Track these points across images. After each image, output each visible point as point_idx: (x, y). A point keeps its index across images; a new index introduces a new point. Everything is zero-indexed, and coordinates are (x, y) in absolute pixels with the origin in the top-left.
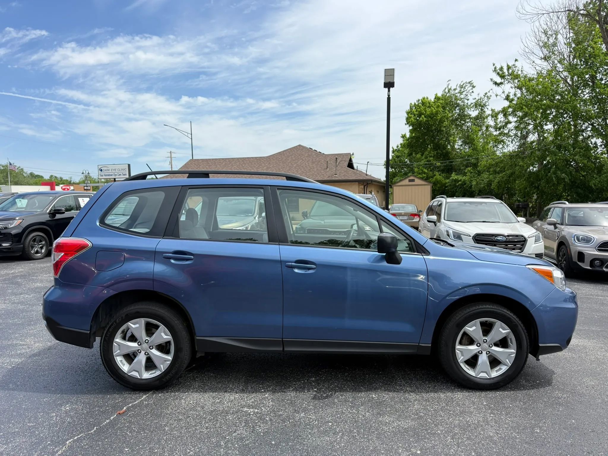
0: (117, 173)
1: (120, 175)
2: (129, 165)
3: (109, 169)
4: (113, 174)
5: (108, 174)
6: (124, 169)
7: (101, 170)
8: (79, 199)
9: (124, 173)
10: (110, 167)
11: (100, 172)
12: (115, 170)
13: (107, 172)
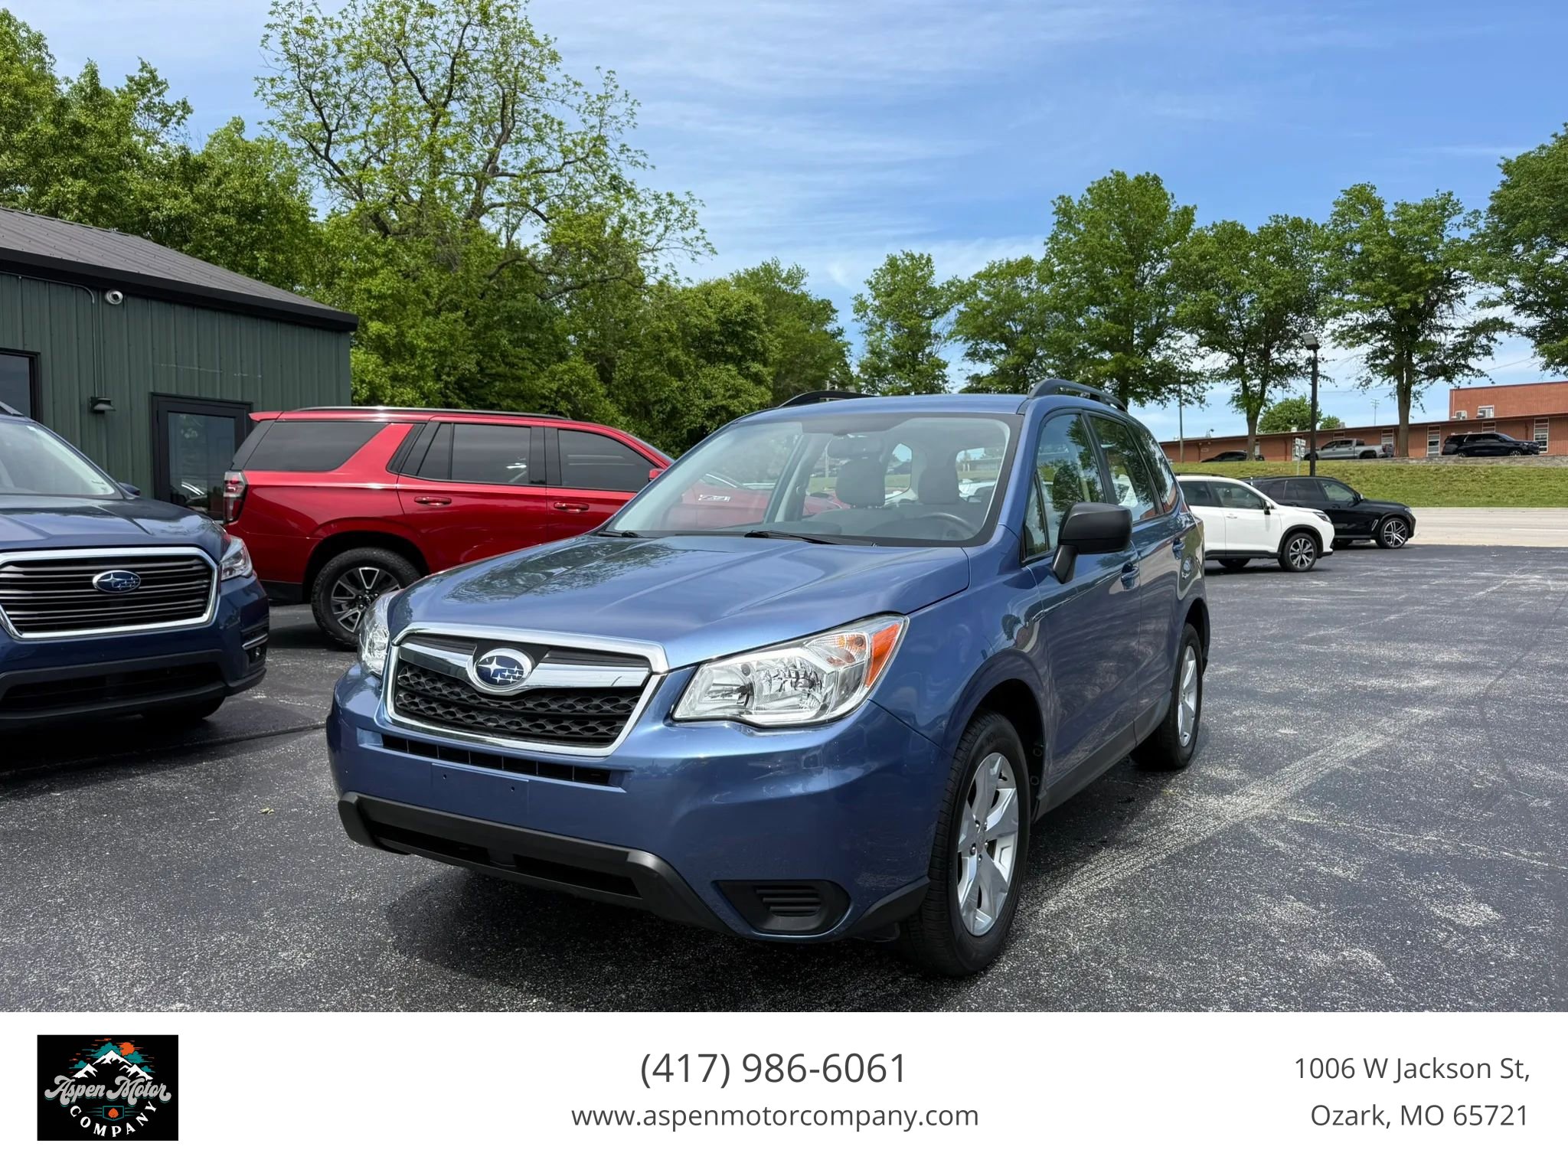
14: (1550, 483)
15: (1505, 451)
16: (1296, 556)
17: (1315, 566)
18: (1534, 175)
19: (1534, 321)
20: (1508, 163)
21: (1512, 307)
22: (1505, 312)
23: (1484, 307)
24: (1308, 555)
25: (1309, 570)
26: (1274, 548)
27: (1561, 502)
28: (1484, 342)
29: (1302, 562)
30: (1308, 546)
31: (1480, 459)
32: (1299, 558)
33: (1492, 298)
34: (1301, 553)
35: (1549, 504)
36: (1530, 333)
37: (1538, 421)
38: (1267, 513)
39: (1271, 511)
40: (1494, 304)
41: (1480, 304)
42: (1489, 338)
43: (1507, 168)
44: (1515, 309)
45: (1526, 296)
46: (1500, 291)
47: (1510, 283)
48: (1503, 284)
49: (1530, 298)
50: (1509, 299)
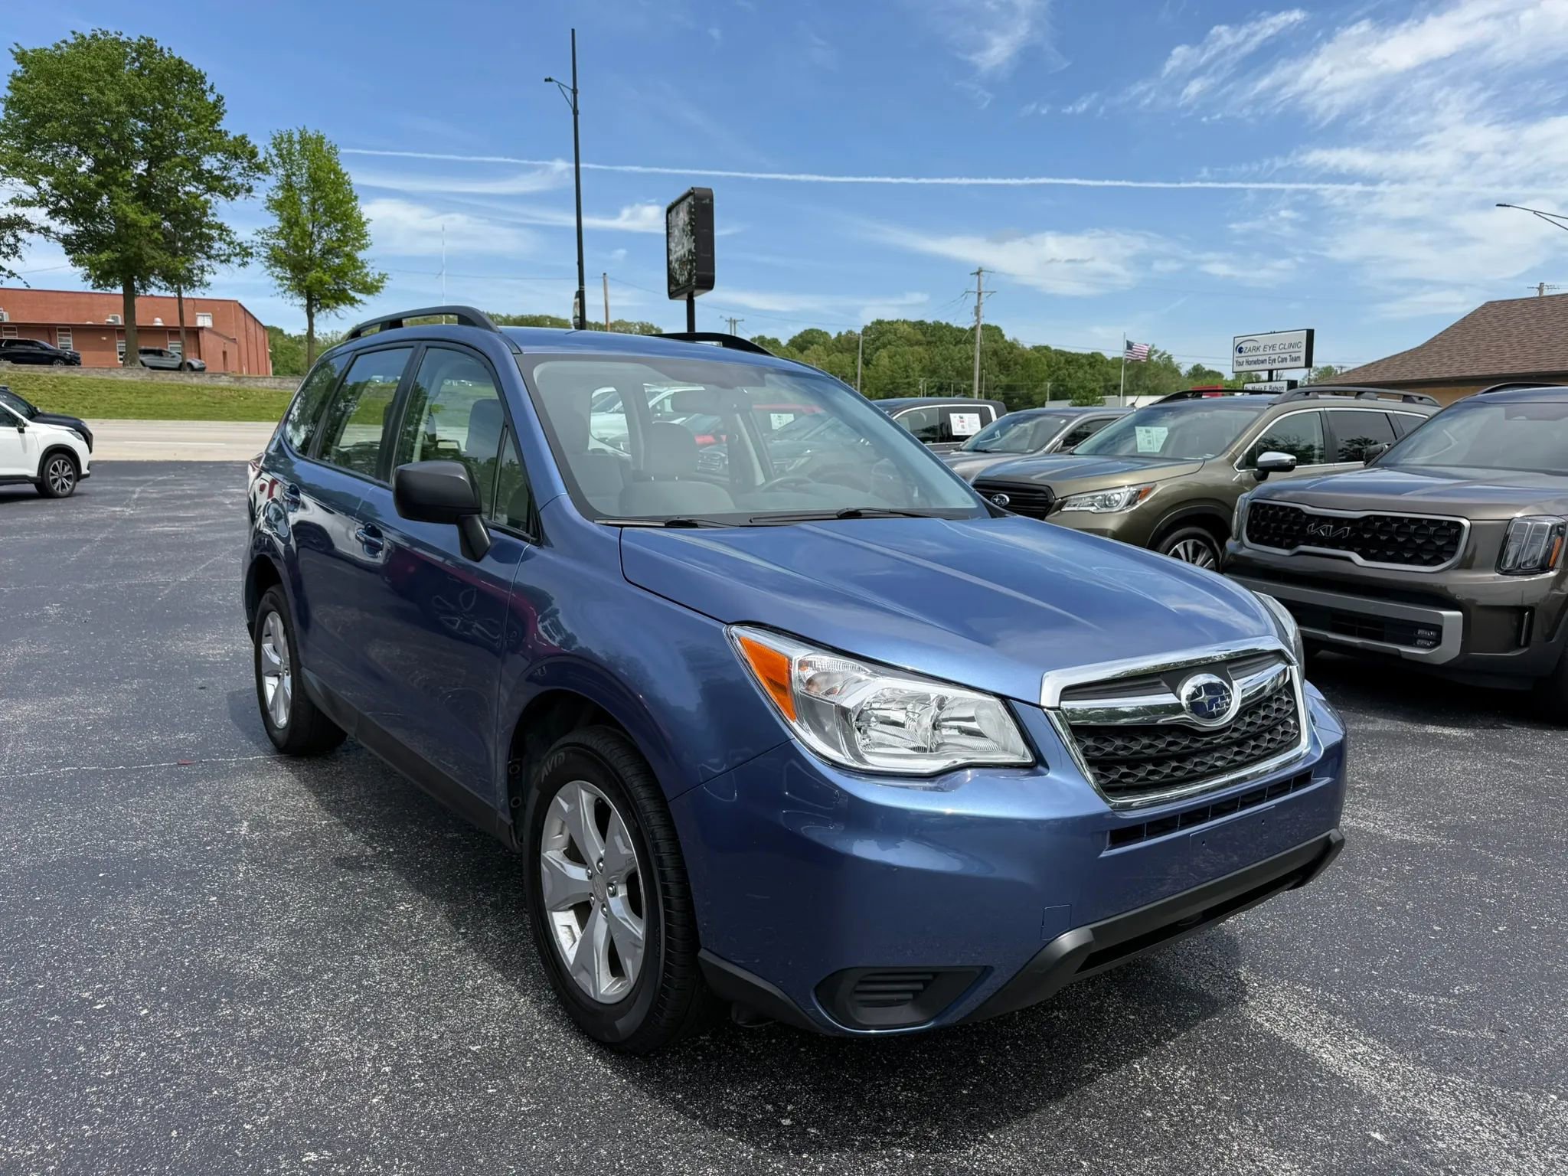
0: (1276, 357)
1: (1284, 360)
2: (1310, 334)
3: (1257, 345)
4: (1267, 358)
5: (1255, 359)
6: (1296, 345)
7: (1240, 350)
8: (952, 416)
9: (1294, 355)
10: (1263, 341)
11: (1237, 354)
12: (1273, 346)
13: (1254, 353)
14: (120, 395)
15: (48, 359)
16: (55, 481)
17: (77, 489)
18: (50, 77)
19: (68, 229)
20: (24, 53)
21: (45, 210)
22: (38, 215)
23: (17, 205)
24: (68, 477)
25: (70, 495)
26: (33, 472)
27: (134, 414)
28: (12, 240)
29: (63, 486)
30: (66, 469)
31: (36, 368)
32: (59, 482)
33: (25, 197)
34: (60, 478)
35: (124, 416)
36: (66, 241)
37: (60, 330)
38: (21, 431)
39: (26, 429)
40: (26, 204)
41: (13, 201)
42: (15, 236)
43: (21, 58)
44: (49, 213)
45: (58, 201)
46: (32, 190)
47: (40, 184)
48: (35, 184)
49: (63, 203)
50: (43, 203)
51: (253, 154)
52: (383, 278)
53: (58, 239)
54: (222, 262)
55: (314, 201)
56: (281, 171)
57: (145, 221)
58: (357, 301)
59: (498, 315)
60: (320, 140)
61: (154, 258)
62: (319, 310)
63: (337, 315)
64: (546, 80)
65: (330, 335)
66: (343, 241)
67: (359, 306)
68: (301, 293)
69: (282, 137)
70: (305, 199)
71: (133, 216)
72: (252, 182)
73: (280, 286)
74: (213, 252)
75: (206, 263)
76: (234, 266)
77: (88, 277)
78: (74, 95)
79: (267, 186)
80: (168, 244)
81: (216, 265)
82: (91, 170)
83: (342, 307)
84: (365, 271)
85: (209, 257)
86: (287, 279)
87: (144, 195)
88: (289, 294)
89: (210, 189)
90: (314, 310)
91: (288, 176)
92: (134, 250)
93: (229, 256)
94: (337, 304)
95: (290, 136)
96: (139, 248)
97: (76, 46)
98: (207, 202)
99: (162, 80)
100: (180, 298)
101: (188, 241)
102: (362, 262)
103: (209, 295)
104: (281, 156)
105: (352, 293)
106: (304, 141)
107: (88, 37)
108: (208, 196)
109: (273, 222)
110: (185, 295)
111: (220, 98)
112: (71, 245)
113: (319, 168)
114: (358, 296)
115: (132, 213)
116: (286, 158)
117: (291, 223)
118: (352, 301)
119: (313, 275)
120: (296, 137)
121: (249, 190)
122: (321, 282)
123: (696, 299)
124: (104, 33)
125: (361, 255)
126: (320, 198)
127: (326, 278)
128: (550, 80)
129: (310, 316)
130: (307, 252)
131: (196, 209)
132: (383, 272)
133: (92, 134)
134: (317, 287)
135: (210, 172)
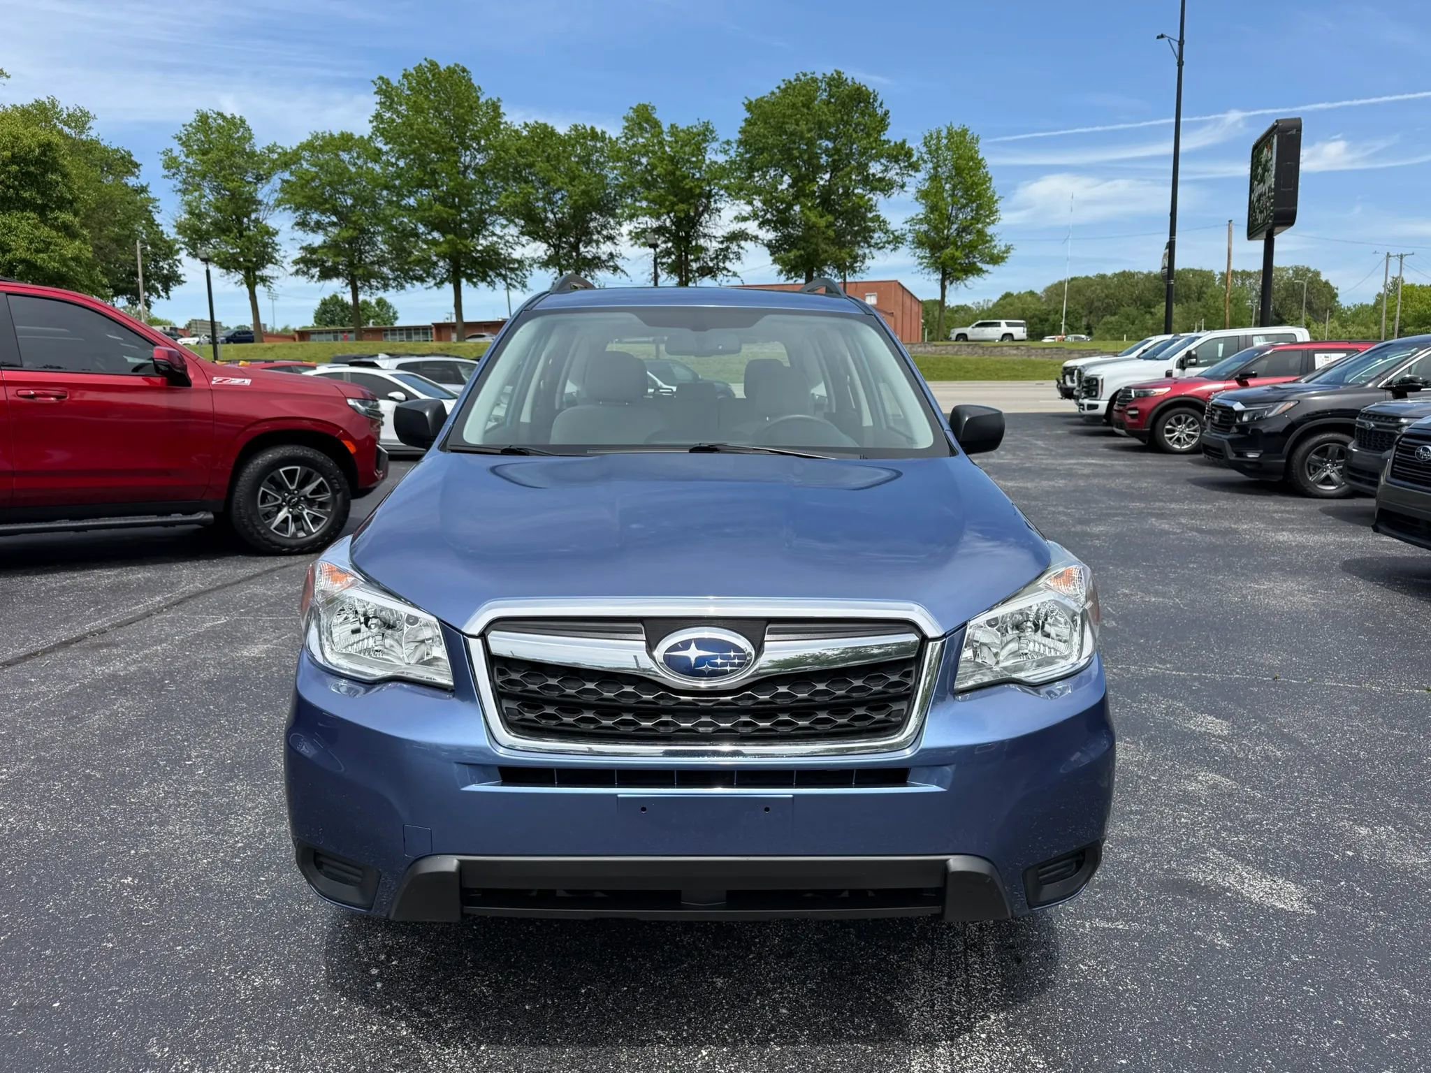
18: (767, 116)
19: (771, 235)
20: (751, 103)
21: (757, 223)
22: (752, 227)
23: (739, 221)
28: (736, 249)
33: (744, 214)
36: (770, 245)
40: (745, 219)
41: (736, 218)
42: (739, 246)
43: (749, 107)
44: (759, 225)
45: (766, 214)
46: (749, 208)
47: (755, 202)
48: (750, 203)
49: (769, 216)
50: (755, 216)
51: (909, 154)
52: (1008, 249)
53: (763, 243)
54: (880, 249)
55: (954, 188)
56: (930, 165)
57: (822, 223)
58: (984, 272)
59: (1140, 273)
60: (964, 132)
61: (826, 251)
62: (951, 283)
63: (966, 286)
64: (1158, 37)
65: (982, 303)
66: (976, 219)
67: (985, 276)
68: (937, 269)
69: (931, 135)
70: (948, 186)
71: (813, 219)
72: (906, 179)
73: (921, 264)
74: (873, 241)
75: (867, 251)
76: (888, 251)
77: (780, 272)
78: (780, 130)
79: (917, 180)
80: (838, 241)
81: (875, 252)
82: (790, 186)
83: (971, 278)
84: (993, 244)
85: (869, 246)
86: (926, 258)
87: (826, 201)
88: (926, 270)
89: (873, 189)
90: (947, 283)
91: (935, 168)
92: (813, 246)
93: (885, 243)
94: (966, 274)
95: (939, 132)
96: (817, 244)
97: (785, 91)
98: (870, 199)
99: (843, 104)
100: (845, 283)
101: (856, 234)
102: (991, 236)
103: (867, 278)
104: (930, 152)
105: (979, 265)
106: (950, 135)
107: (792, 80)
108: (871, 196)
109: (920, 210)
110: (848, 279)
111: (886, 113)
112: (773, 248)
113: (959, 158)
114: (985, 267)
115: (813, 218)
116: (934, 152)
117: (933, 208)
118: (979, 271)
119: (949, 251)
120: (944, 134)
121: (902, 186)
122: (953, 258)
123: (1276, 238)
124: (805, 75)
125: (990, 230)
126: (960, 183)
127: (958, 254)
128: (1162, 36)
129: (943, 288)
130: (946, 232)
131: (861, 207)
132: (1009, 244)
133: (791, 159)
134: (950, 262)
135: (874, 175)
